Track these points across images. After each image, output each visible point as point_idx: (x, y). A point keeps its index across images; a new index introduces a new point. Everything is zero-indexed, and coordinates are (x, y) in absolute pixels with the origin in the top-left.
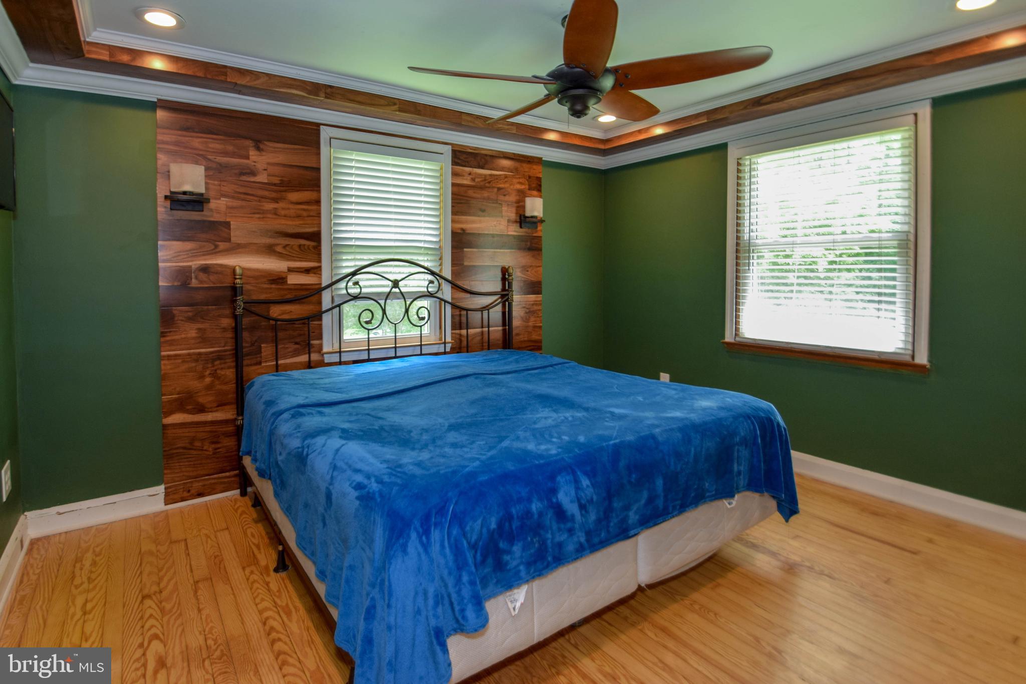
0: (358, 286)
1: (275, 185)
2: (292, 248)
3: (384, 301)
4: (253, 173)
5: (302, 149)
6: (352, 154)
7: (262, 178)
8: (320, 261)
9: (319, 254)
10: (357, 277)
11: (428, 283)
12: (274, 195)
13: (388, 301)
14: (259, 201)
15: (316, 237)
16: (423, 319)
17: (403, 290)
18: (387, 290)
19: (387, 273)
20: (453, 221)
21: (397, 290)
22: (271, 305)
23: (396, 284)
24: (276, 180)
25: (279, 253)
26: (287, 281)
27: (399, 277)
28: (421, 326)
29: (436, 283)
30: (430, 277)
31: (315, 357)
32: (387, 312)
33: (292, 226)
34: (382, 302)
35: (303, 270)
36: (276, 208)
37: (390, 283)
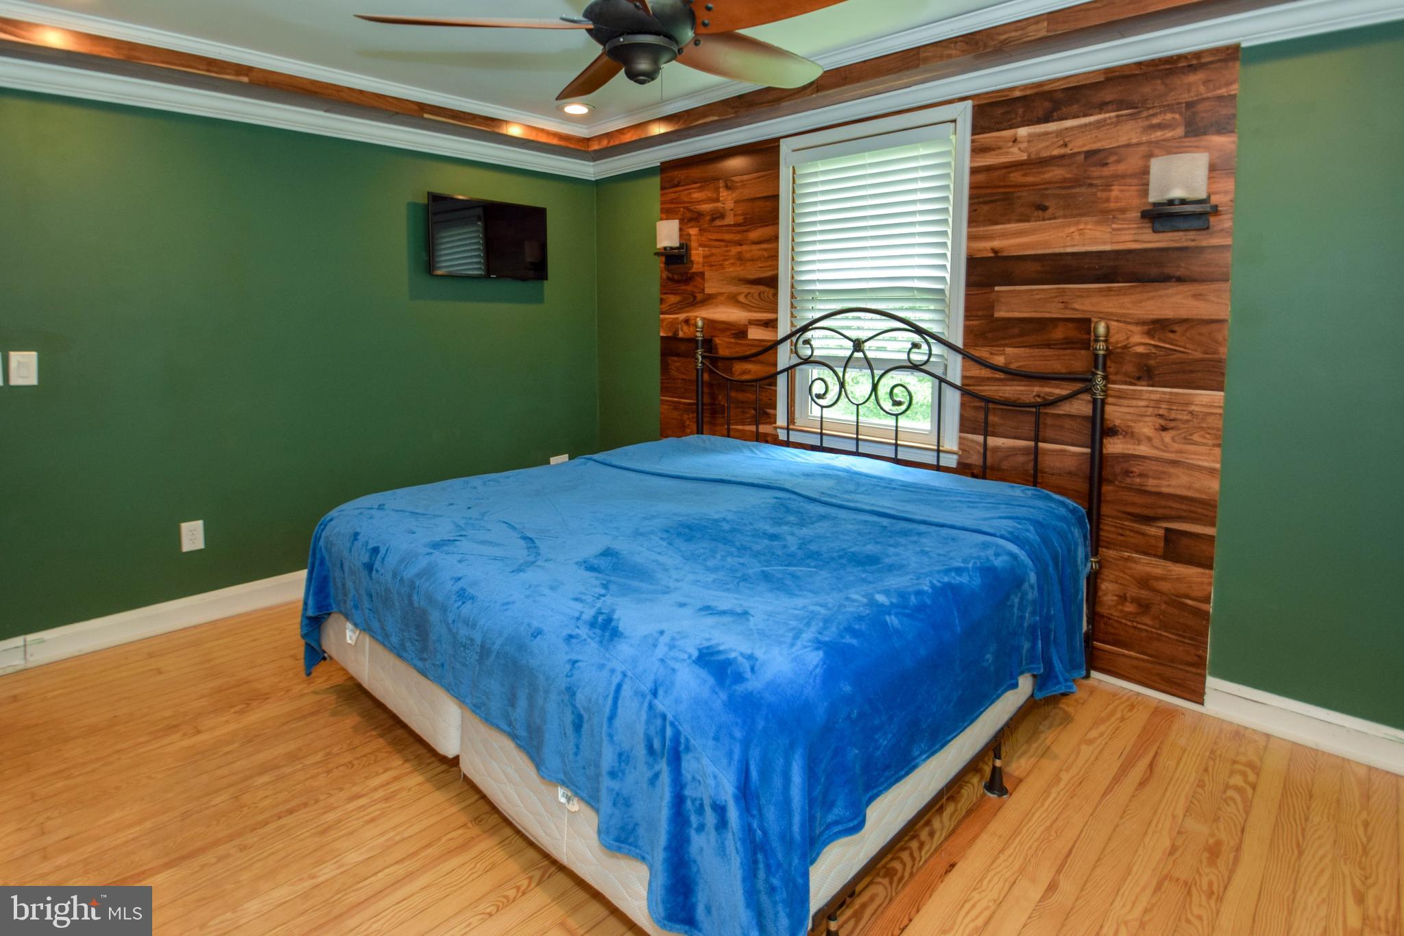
0: (809, 346)
1: (739, 225)
2: (752, 297)
3: (842, 369)
4: (722, 216)
5: (766, 175)
6: (817, 165)
7: (730, 220)
8: (775, 311)
9: (775, 303)
10: (808, 335)
11: (910, 346)
12: (738, 237)
13: (847, 370)
14: (727, 246)
15: (772, 282)
16: (898, 403)
17: (870, 355)
18: (848, 353)
19: (849, 328)
20: (971, 237)
21: (860, 355)
22: (734, 361)
23: (858, 345)
24: (740, 219)
25: (742, 303)
26: (747, 336)
27: (863, 335)
28: (897, 415)
29: (925, 347)
30: (916, 338)
31: (763, 429)
32: (847, 387)
33: (754, 272)
34: (840, 371)
35: (762, 323)
36: (740, 252)
37: (851, 344)
